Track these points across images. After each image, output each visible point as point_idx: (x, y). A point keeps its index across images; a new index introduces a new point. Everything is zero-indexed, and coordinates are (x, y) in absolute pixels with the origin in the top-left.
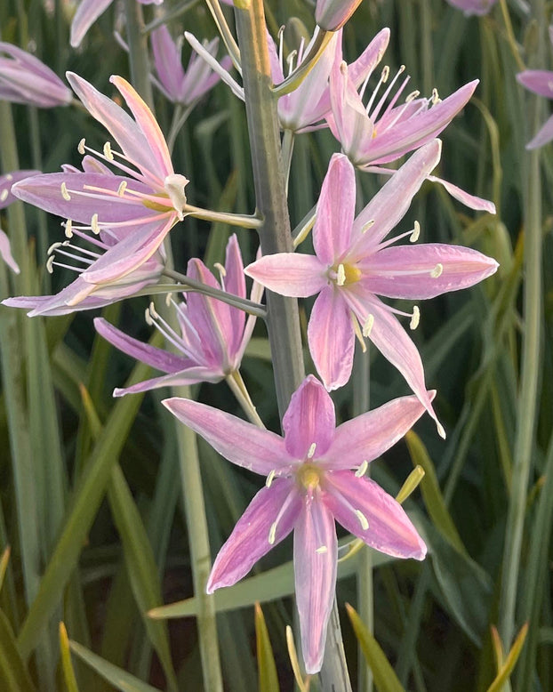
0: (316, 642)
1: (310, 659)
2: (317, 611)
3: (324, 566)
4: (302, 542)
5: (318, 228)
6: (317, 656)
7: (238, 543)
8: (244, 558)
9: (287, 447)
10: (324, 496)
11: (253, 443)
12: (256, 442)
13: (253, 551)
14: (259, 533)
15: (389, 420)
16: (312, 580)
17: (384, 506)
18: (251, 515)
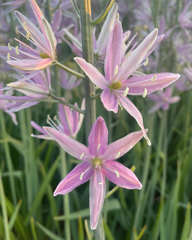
0: (95, 219)
1: (93, 225)
2: (97, 209)
3: (100, 193)
4: (93, 184)
5: (106, 61)
6: (95, 224)
7: (68, 181)
8: (70, 186)
9: (89, 150)
10: (101, 169)
11: (77, 147)
12: (78, 147)
13: (74, 184)
14: (77, 179)
15: (128, 141)
16: (96, 197)
17: (124, 172)
18: (74, 172)
